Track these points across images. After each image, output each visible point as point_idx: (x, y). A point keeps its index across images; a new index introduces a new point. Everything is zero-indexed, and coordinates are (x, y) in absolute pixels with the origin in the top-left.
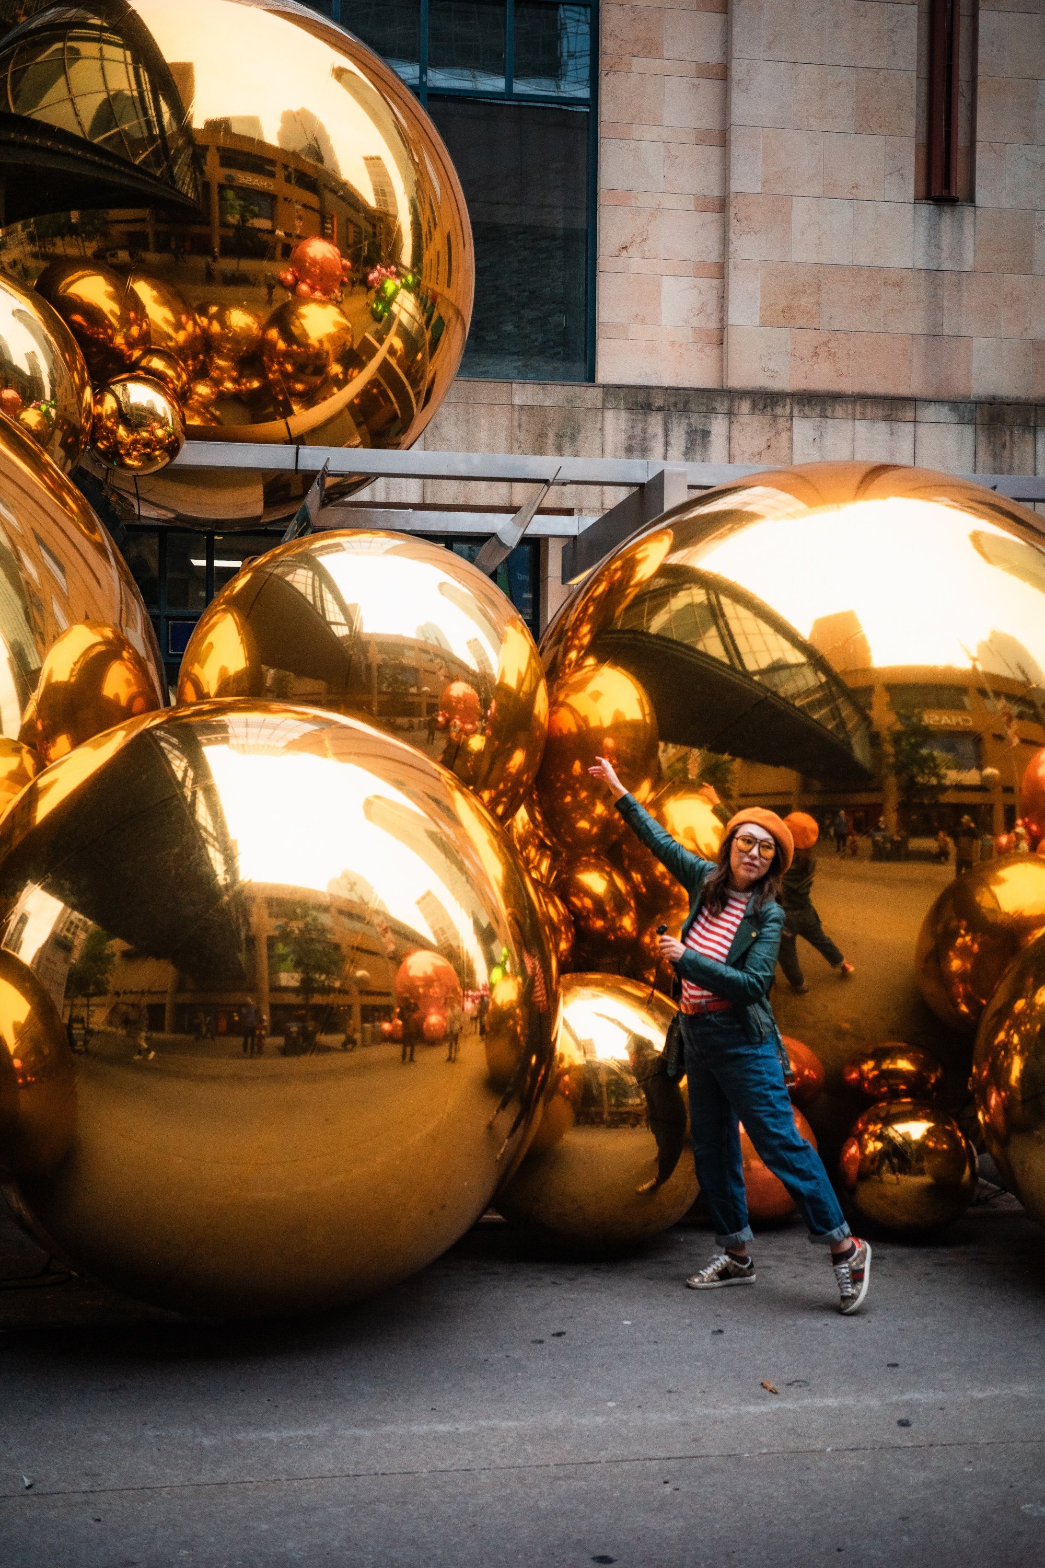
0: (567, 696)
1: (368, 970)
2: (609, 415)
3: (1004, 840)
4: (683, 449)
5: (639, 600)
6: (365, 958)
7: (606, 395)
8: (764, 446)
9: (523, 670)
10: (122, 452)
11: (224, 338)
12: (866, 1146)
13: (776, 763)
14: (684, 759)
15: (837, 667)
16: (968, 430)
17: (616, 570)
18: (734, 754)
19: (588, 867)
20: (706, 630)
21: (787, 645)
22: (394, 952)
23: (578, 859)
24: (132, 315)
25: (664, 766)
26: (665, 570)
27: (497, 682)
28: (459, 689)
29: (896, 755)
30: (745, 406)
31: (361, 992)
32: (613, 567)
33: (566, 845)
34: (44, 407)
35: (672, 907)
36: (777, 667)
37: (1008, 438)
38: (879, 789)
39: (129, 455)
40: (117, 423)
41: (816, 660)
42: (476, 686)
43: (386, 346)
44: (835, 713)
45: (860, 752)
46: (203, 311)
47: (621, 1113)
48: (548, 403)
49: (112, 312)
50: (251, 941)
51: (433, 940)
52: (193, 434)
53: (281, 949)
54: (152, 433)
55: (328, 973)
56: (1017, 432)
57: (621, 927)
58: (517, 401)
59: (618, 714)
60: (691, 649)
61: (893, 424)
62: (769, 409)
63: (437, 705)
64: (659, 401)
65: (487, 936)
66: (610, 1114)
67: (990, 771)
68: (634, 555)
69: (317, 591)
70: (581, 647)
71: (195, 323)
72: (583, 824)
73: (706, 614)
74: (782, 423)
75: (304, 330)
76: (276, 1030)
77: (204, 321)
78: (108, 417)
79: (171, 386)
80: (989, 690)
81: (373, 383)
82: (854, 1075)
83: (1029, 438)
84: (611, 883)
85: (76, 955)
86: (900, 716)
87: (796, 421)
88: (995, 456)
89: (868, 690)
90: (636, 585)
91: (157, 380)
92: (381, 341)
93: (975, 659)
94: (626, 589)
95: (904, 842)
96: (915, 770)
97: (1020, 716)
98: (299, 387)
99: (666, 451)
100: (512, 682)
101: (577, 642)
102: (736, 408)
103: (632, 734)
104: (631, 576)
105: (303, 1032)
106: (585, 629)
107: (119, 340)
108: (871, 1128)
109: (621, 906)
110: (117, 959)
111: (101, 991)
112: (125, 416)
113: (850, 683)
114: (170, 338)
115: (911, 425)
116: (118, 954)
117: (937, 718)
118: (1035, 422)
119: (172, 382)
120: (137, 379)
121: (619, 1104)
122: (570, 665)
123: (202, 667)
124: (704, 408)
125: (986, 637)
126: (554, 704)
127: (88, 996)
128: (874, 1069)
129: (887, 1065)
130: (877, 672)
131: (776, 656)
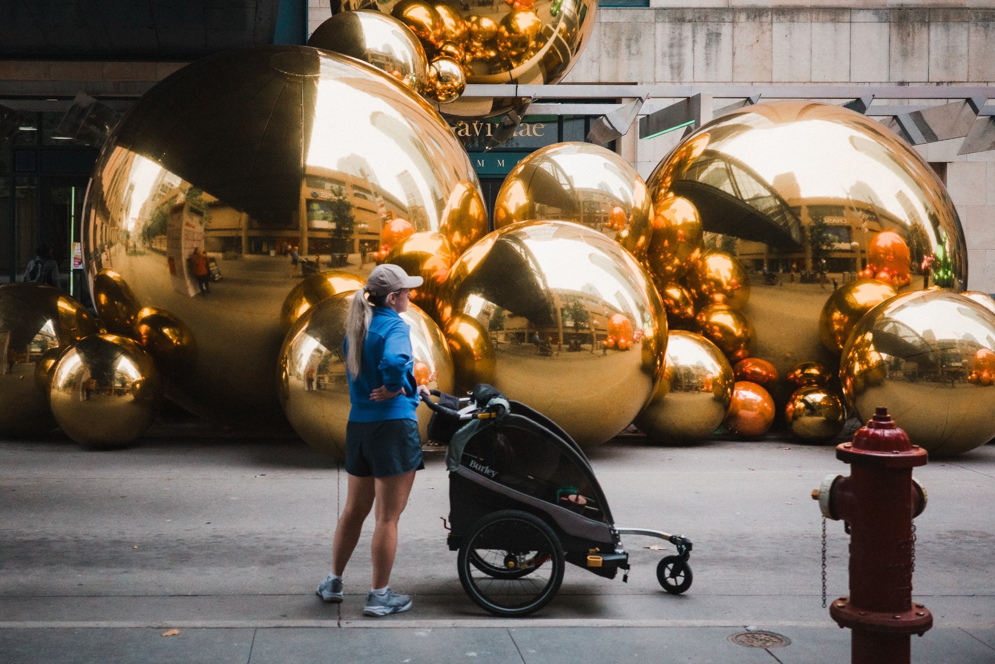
0: (661, 211)
1: (598, 321)
2: (659, 26)
3: (861, 274)
4: (704, 44)
5: (694, 166)
6: (597, 316)
7: (657, 14)
8: (755, 41)
9: (644, 200)
10: (438, 93)
11: (479, 32)
12: (796, 405)
13: (756, 241)
14: (714, 239)
15: (786, 198)
16: (885, 26)
17: (683, 152)
18: (738, 236)
19: (671, 286)
20: (725, 180)
21: (761, 187)
22: (607, 314)
23: (667, 284)
24: (437, 24)
25: (705, 242)
26: (707, 153)
27: (633, 206)
28: (617, 210)
29: (812, 236)
30: (743, 17)
31: (596, 329)
32: (682, 150)
33: (660, 277)
34: (410, 77)
35: (710, 304)
36: (756, 198)
37: (911, 30)
38: (803, 251)
39: (441, 95)
40: (436, 81)
41: (776, 196)
42: (623, 208)
43: (558, 29)
44: (784, 218)
45: (795, 235)
46: (468, 19)
47: (689, 386)
48: (622, 20)
49: (428, 23)
50: (555, 311)
51: (622, 311)
52: (469, 81)
53: (566, 313)
54: (452, 85)
55: (584, 321)
56: (917, 26)
57: (687, 313)
58: (603, 20)
59: (684, 219)
60: (718, 189)
61: (837, 24)
62: (758, 18)
63: (607, 217)
64: (689, 16)
65: (642, 309)
66: (685, 386)
67: (855, 243)
68: (692, 145)
69: (555, 171)
70: (666, 188)
71: (465, 25)
72: (669, 268)
73: (725, 173)
74: (766, 27)
75: (518, 26)
76: (566, 342)
77: (469, 24)
78: (433, 78)
79: (457, 59)
80: (854, 208)
81: (551, 48)
82: (792, 376)
83: (925, 29)
84: (682, 293)
85: (491, 316)
86: (814, 219)
87: (774, 25)
88: (903, 41)
89: (799, 208)
90: (692, 159)
91: (450, 56)
92: (555, 27)
93: (849, 194)
94: (688, 161)
95: (815, 275)
96: (820, 243)
97: (870, 219)
98: (514, 53)
99: (694, 46)
100: (639, 206)
101: (664, 185)
102: (737, 18)
103: (692, 228)
104: (690, 155)
105: (576, 343)
106: (668, 179)
107: (432, 38)
108: (798, 397)
109: (687, 303)
110: (506, 317)
111: (501, 329)
112: (439, 77)
113: (791, 204)
114: (452, 33)
115: (849, 24)
116: (507, 316)
117: (831, 220)
118: (929, 19)
119: (457, 57)
120: (443, 59)
121: (689, 382)
122: (661, 195)
123: (508, 202)
124: (716, 20)
125: (853, 183)
126: (656, 215)
127: (496, 330)
128: (801, 373)
129: (807, 371)
130: (803, 200)
131: (756, 193)
